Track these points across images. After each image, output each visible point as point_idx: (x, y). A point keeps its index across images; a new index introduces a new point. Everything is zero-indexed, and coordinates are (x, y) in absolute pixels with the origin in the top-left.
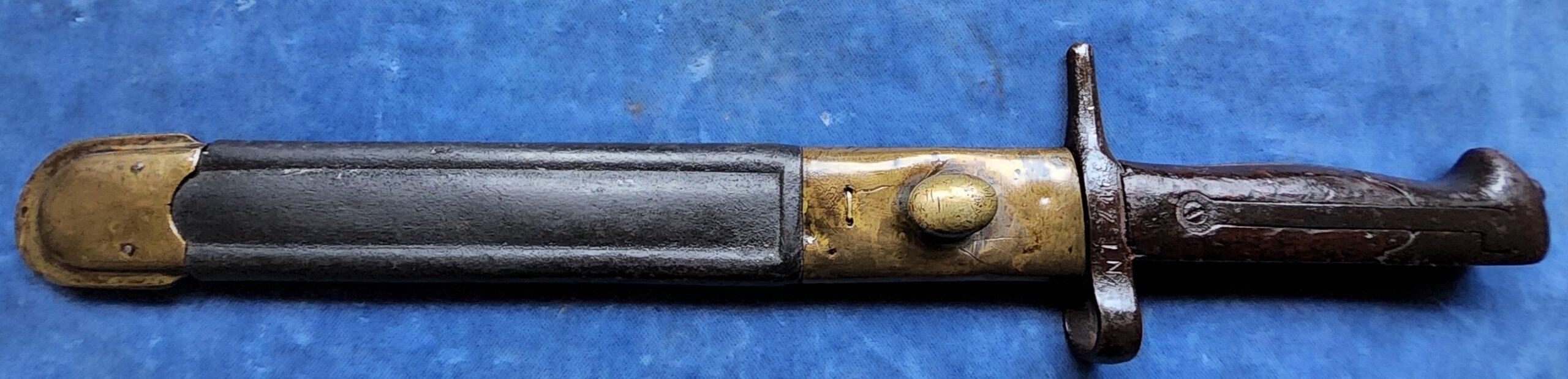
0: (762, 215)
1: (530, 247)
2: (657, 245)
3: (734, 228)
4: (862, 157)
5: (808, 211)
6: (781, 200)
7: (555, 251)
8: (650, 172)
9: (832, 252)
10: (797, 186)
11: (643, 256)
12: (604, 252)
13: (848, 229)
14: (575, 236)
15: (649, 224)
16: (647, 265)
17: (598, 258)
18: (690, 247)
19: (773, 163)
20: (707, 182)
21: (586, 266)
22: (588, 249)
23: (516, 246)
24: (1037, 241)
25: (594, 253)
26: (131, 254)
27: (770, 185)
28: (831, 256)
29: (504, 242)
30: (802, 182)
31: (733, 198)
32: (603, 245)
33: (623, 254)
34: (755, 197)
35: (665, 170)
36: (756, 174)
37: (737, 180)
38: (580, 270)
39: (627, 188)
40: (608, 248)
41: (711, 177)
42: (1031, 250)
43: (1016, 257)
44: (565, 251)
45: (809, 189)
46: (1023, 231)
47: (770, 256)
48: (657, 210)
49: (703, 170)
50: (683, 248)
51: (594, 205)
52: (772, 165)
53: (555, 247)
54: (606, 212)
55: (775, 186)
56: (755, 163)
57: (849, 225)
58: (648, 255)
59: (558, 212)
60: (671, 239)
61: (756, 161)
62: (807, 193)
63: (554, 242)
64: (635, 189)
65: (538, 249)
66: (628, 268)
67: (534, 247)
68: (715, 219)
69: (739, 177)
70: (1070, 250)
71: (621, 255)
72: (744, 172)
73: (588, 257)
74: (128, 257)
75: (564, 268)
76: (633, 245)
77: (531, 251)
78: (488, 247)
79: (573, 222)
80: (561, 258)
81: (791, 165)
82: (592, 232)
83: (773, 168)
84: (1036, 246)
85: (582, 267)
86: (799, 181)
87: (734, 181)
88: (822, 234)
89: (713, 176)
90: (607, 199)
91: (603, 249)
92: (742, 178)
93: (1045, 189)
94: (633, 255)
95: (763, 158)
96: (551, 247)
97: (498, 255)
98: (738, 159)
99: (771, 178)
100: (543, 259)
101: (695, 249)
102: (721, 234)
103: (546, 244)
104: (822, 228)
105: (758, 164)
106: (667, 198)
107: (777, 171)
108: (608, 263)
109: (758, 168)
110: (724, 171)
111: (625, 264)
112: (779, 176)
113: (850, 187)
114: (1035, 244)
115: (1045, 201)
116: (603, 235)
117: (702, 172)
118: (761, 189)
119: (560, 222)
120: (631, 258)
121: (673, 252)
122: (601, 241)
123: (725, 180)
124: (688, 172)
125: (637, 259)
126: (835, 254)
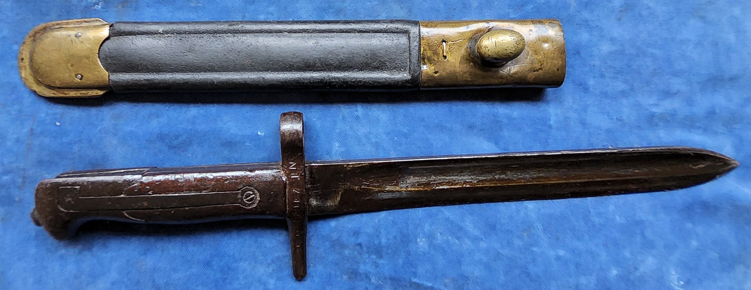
0: (400, 55)
1: (283, 73)
2: (347, 71)
3: (386, 61)
4: (450, 25)
5: (423, 52)
6: (410, 47)
7: (296, 74)
8: (342, 34)
9: (436, 73)
10: (418, 40)
11: (341, 76)
12: (321, 74)
13: (444, 61)
14: (306, 66)
15: (343, 59)
16: (343, 80)
17: (318, 77)
18: (364, 71)
19: (405, 28)
20: (372, 38)
21: (312, 81)
22: (312, 73)
23: (276, 72)
24: (541, 66)
25: (316, 75)
26: (81, 79)
27: (403, 40)
28: (436, 75)
29: (269, 70)
30: (420, 38)
31: (385, 46)
32: (320, 71)
33: (330, 75)
34: (397, 46)
35: (350, 32)
36: (396, 34)
37: (387, 37)
38: (309, 84)
39: (331, 42)
40: (322, 72)
41: (373, 36)
42: (537, 70)
43: (530, 74)
44: (300, 74)
45: (424, 41)
46: (533, 61)
47: (404, 76)
48: (347, 53)
49: (369, 32)
50: (360, 72)
51: (315, 51)
52: (404, 29)
53: (295, 73)
54: (321, 54)
55: (406, 40)
56: (396, 28)
57: (444, 59)
58: (343, 76)
59: (296, 54)
60: (355, 67)
61: (396, 27)
62: (423, 43)
63: (294, 70)
64: (335, 42)
65: (287, 73)
66: (333, 82)
67: (285, 72)
68: (376, 57)
69: (388, 36)
70: (558, 70)
71: (329, 76)
72: (390, 33)
73: (312, 77)
74: (79, 80)
75: (300, 83)
76: (335, 71)
77: (283, 74)
78: (261, 73)
79: (304, 59)
80: (298, 78)
81: (414, 30)
82: (314, 64)
83: (405, 31)
84: (541, 68)
85: (310, 82)
86: (419, 37)
87: (385, 37)
88: (431, 64)
89: (374, 35)
90: (321, 47)
91: (320, 73)
92: (389, 36)
93: (546, 40)
94: (335, 76)
95: (400, 26)
96: (293, 72)
97: (267, 77)
98: (387, 26)
99: (404, 36)
100: (290, 78)
101: (367, 72)
102: (380, 64)
103: (291, 71)
104: (430, 61)
105: (397, 29)
106: (351, 46)
107: (406, 32)
108: (322, 80)
109: (397, 31)
110: (380, 32)
111: (332, 80)
112: (408, 35)
113: (445, 40)
114: (540, 67)
115: (546, 46)
116: (320, 66)
117: (369, 33)
118: (399, 41)
119: (297, 60)
120: (334, 77)
121: (356, 74)
122: (319, 69)
123: (381, 37)
124: (361, 34)
125: (337, 77)
126: (438, 74)
